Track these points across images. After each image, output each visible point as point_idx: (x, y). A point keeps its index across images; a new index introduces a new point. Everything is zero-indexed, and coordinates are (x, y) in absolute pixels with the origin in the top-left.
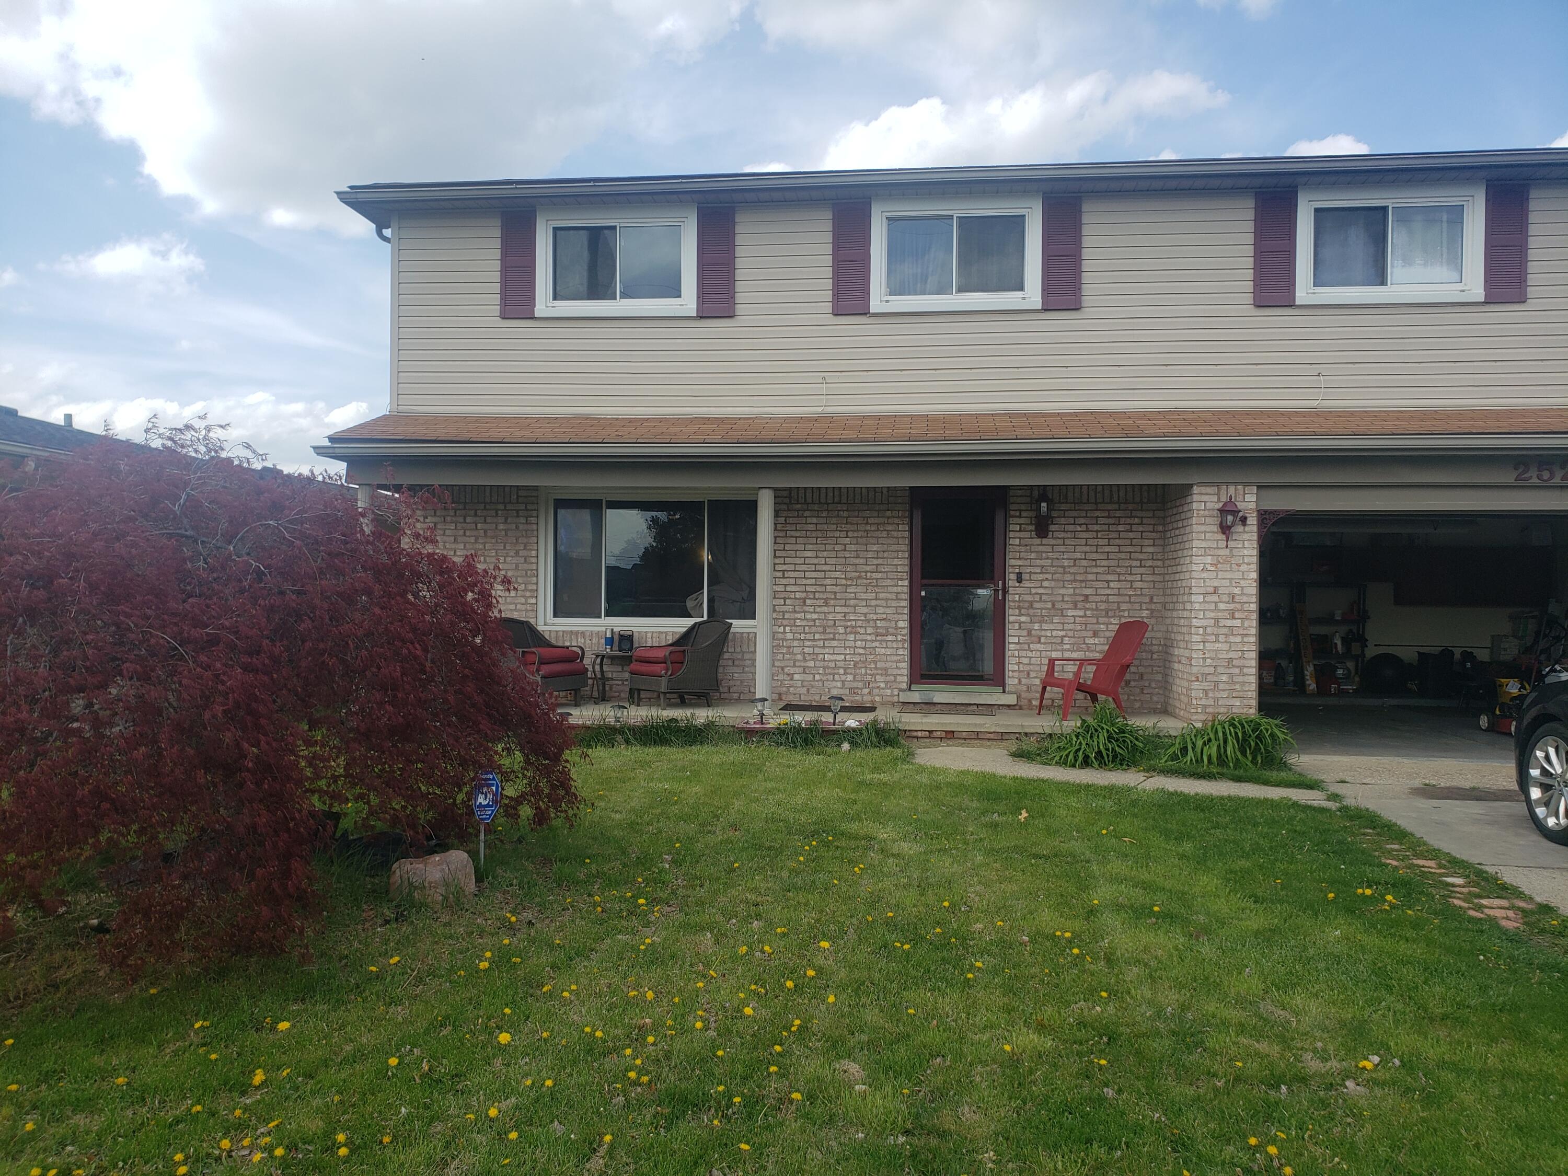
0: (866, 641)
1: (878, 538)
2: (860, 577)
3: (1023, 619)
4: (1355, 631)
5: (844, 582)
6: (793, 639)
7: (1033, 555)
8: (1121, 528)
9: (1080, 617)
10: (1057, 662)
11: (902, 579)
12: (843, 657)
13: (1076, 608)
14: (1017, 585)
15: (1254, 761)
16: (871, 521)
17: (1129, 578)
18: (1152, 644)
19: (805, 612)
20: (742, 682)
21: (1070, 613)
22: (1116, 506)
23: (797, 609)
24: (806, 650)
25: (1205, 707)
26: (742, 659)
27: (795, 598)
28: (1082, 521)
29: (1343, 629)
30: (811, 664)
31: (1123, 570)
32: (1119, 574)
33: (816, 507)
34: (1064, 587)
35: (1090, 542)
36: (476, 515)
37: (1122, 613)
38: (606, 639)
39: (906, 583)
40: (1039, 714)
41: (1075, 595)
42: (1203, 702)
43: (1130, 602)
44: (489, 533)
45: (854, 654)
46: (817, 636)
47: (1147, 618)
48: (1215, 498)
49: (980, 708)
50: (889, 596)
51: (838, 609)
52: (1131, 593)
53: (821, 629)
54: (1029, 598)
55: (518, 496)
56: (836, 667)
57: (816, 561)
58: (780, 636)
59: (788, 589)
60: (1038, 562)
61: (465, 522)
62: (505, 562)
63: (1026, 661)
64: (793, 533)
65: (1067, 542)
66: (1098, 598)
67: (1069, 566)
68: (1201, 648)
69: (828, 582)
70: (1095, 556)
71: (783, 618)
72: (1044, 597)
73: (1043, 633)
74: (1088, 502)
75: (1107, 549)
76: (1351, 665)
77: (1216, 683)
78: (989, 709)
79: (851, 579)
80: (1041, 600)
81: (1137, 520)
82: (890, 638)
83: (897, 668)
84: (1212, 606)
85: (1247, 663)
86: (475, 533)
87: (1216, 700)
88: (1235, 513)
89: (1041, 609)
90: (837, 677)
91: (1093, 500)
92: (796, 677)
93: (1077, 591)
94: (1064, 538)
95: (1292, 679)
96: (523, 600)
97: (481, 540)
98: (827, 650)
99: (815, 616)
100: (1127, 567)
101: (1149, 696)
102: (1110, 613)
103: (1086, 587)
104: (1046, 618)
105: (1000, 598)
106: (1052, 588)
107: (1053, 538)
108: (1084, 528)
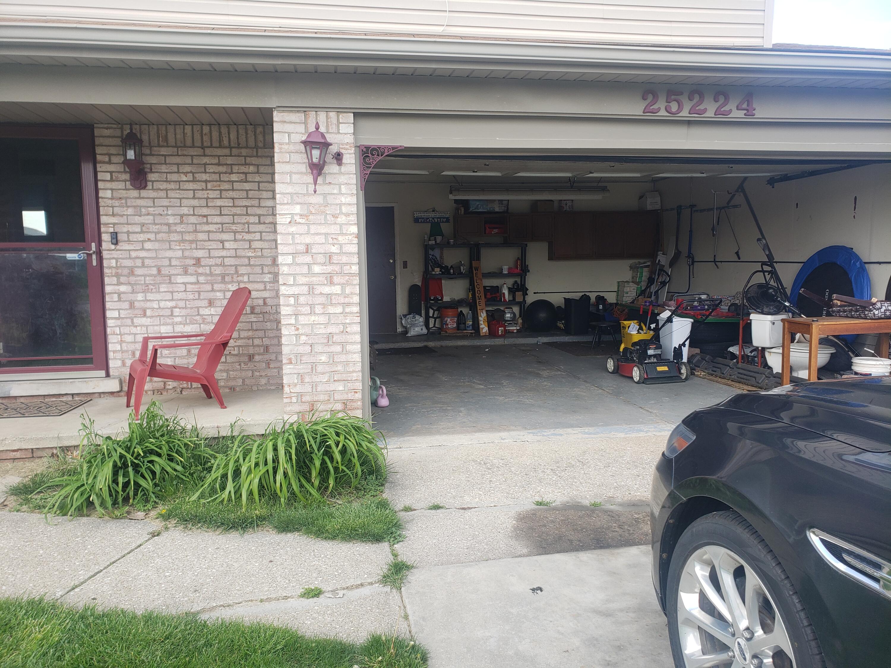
3: (123, 288)
4: (519, 282)
7: (130, 211)
8: (234, 177)
9: (192, 283)
13: (186, 273)
14: (113, 247)
15: (323, 488)
17: (247, 237)
21: (180, 279)
22: (227, 151)
25: (300, 395)
28: (187, 168)
29: (510, 282)
31: (239, 228)
32: (235, 232)
34: (170, 249)
35: (199, 194)
37: (240, 278)
41: (185, 258)
42: (298, 389)
43: (249, 265)
47: (270, 282)
48: (301, 128)
49: (75, 398)
52: (250, 254)
54: (128, 263)
60: (137, 219)
63: (129, 338)
65: (171, 194)
66: (212, 262)
67: (175, 224)
68: (293, 321)
70: (205, 211)
72: (147, 262)
73: (148, 304)
74: (193, 146)
75: (219, 203)
76: (516, 309)
77: (314, 366)
80: (143, 265)
81: (252, 169)
84: (305, 270)
87: (314, 385)
88: (325, 145)
89: (145, 276)
91: (198, 143)
93: (187, 253)
94: (167, 190)
95: (471, 323)
100: (244, 224)
101: (276, 370)
102: (227, 279)
103: (197, 249)
104: (151, 287)
105: (94, 263)
106: (156, 250)
107: (153, 189)
108: (190, 177)
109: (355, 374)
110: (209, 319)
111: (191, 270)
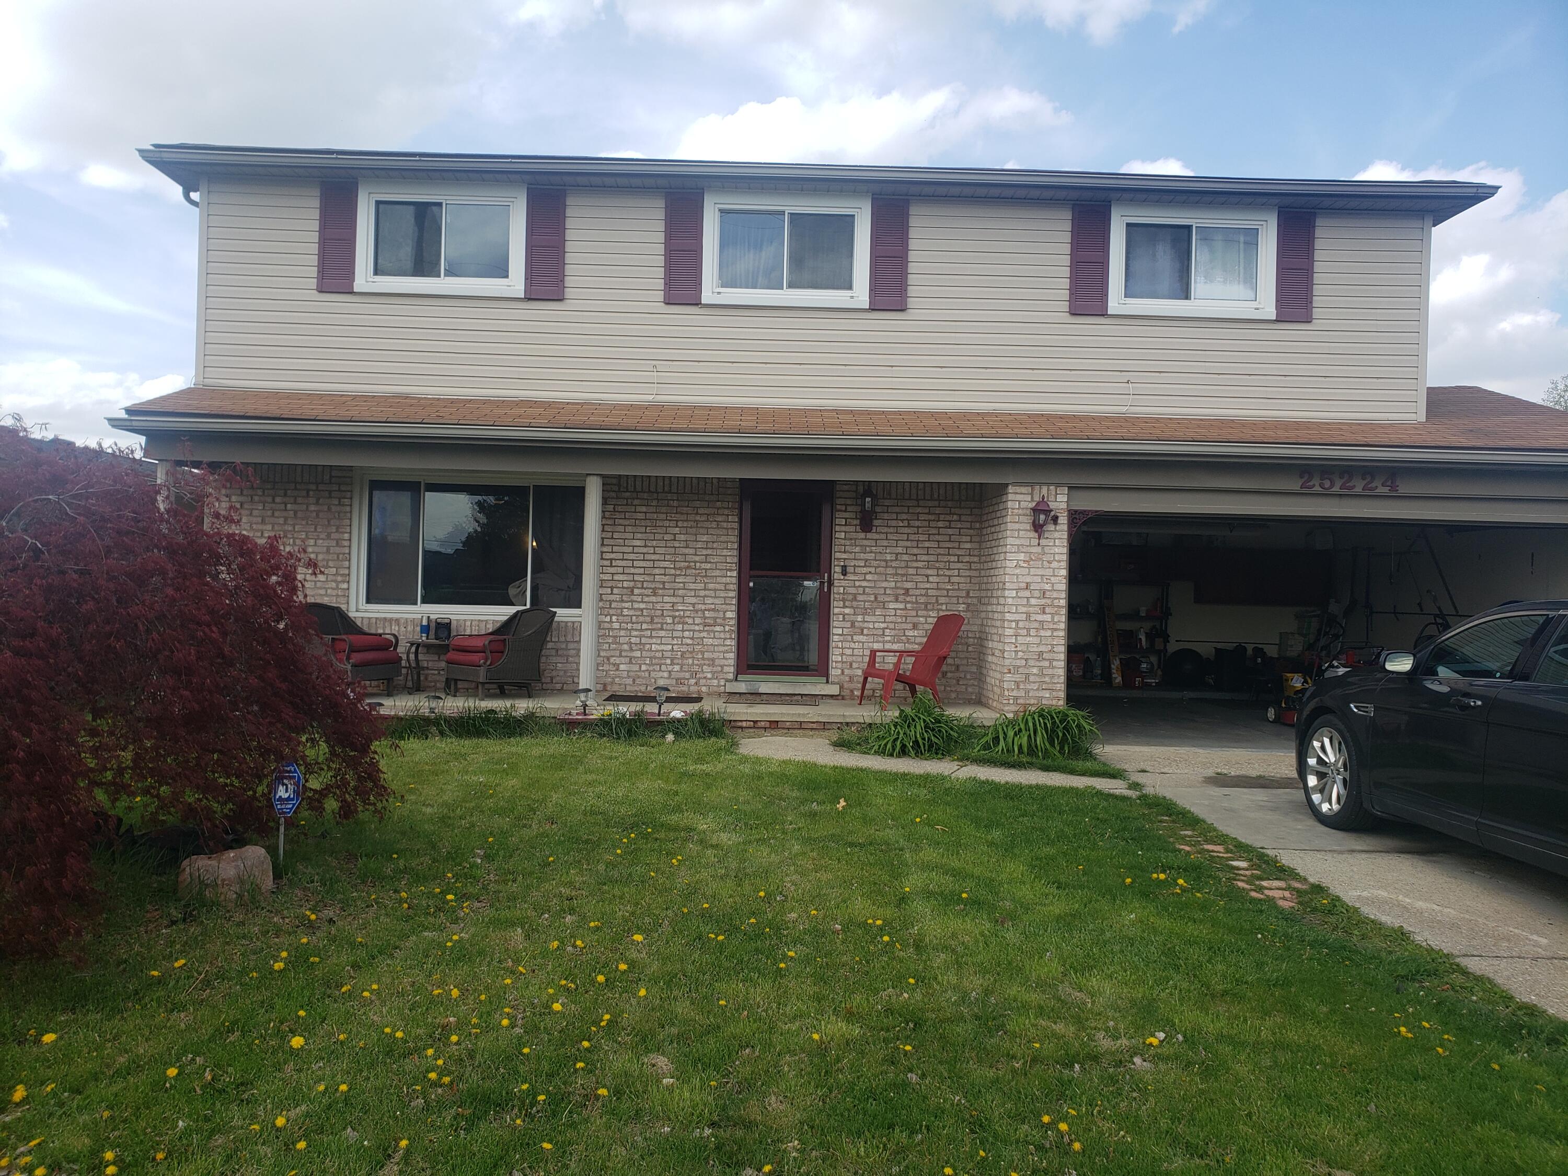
0: (694, 631)
1: (707, 528)
2: (688, 567)
3: (847, 611)
4: (1158, 627)
5: (673, 572)
6: (620, 629)
7: (858, 549)
8: (940, 524)
9: (901, 609)
10: (878, 654)
11: (731, 570)
12: (670, 647)
13: (897, 601)
14: (842, 577)
15: (1061, 751)
16: (701, 511)
17: (948, 573)
18: (968, 637)
19: (632, 601)
20: (565, 672)
21: (892, 605)
22: (936, 503)
23: (625, 598)
24: (633, 640)
25: (1016, 698)
26: (567, 649)
27: (623, 587)
28: (904, 516)
29: (1148, 625)
30: (638, 654)
31: (941, 565)
32: (938, 569)
33: (646, 496)
34: (886, 580)
35: (912, 537)
36: (285, 495)
37: (940, 607)
38: (422, 626)
39: (735, 574)
40: (860, 704)
41: (896, 588)
42: (1015, 693)
43: (947, 596)
44: (299, 514)
45: (682, 644)
46: (644, 626)
47: (963, 611)
48: (1029, 498)
49: (804, 698)
50: (718, 586)
51: (666, 599)
52: (949, 587)
53: (648, 619)
54: (853, 590)
55: (331, 477)
56: (663, 657)
57: (644, 550)
58: (606, 625)
59: (616, 578)
60: (862, 556)
61: (274, 501)
62: (315, 545)
63: (849, 652)
64: (621, 521)
65: (890, 536)
66: (918, 592)
67: (892, 561)
68: (1014, 641)
69: (657, 571)
70: (915, 551)
71: (610, 608)
72: (867, 590)
73: (866, 625)
74: (910, 499)
75: (927, 544)
76: (1154, 659)
77: (1027, 676)
78: (813, 700)
79: (680, 569)
80: (864, 593)
81: (955, 517)
82: (718, 628)
83: (724, 658)
84: (1025, 601)
85: (1055, 656)
86: (285, 514)
87: (1027, 691)
88: (1047, 512)
89: (865, 601)
90: (663, 667)
91: (914, 497)
92: (622, 667)
93: (899, 585)
94: (887, 533)
95: (1099, 672)
96: (334, 585)
97: (290, 522)
98: (654, 640)
99: (642, 606)
100: (946, 562)
101: (964, 687)
102: (929, 607)
103: (906, 581)
104: (869, 611)
105: (826, 590)
106: (875, 581)
107: (876, 532)
108: (906, 523)
109: (1059, 685)
110: (912, 639)
111: (901, 598)
